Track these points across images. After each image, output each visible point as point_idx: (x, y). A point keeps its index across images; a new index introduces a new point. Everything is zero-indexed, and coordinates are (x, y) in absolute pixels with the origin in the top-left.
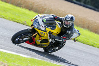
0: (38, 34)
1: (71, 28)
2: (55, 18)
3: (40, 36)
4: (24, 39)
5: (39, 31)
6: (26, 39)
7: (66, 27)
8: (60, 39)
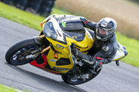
0: (52, 47)
3: (56, 52)
4: (27, 57)
5: (54, 43)
6: (31, 56)
8: (90, 60)
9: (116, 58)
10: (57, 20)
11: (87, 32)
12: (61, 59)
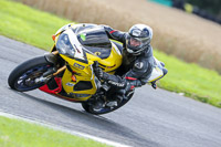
0: (69, 67)
1: (144, 56)
2: (110, 34)
3: (74, 73)
4: (37, 80)
5: (71, 62)
6: (42, 79)
7: (131, 51)
8: (120, 82)
9: (151, 78)
10: (74, 31)
11: (113, 45)
12: (81, 82)
